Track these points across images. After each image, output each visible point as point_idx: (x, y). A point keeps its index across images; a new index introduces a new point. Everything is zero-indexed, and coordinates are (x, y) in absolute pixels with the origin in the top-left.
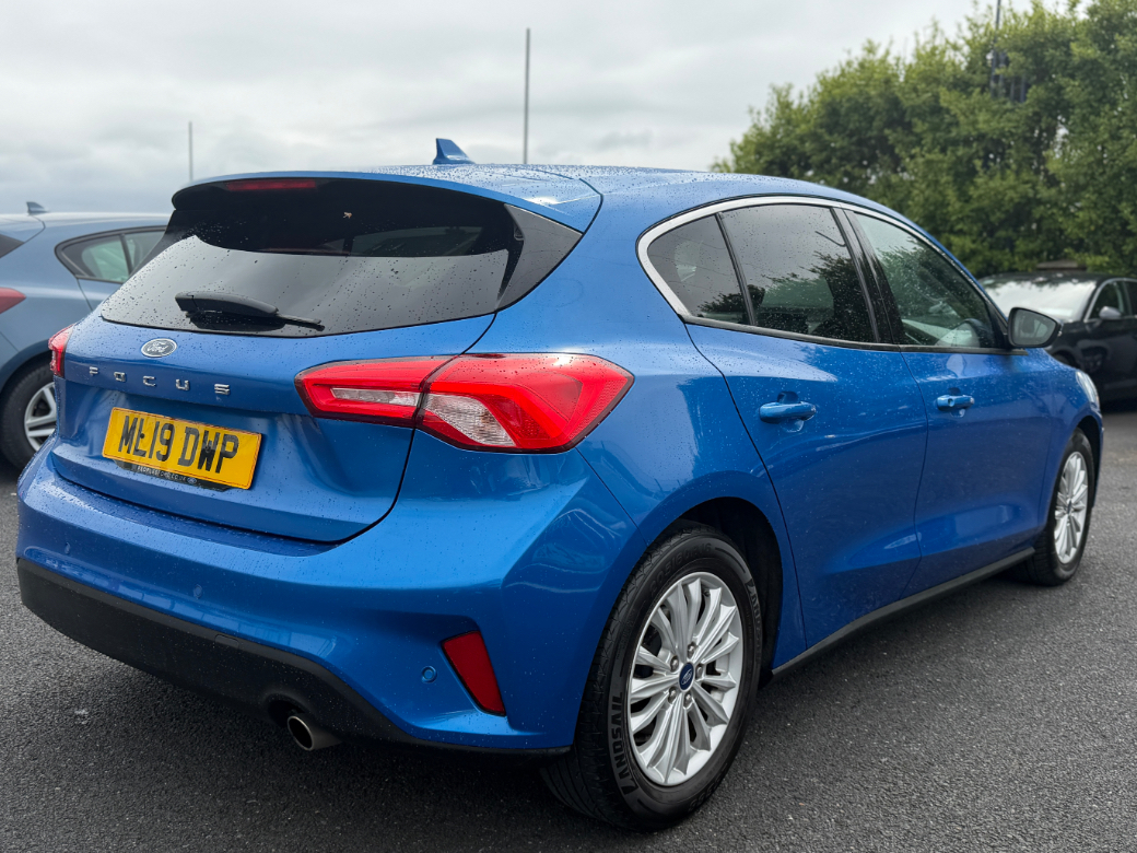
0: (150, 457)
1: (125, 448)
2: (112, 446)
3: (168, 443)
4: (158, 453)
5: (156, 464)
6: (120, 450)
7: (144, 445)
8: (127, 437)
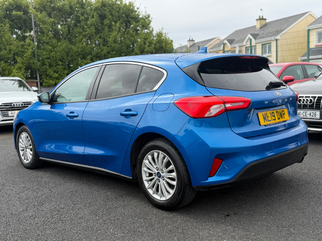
0: (272, 120)
1: (266, 121)
2: (262, 122)
3: (274, 116)
4: (273, 119)
5: (274, 122)
6: (265, 122)
7: (270, 119)
8: (265, 118)
